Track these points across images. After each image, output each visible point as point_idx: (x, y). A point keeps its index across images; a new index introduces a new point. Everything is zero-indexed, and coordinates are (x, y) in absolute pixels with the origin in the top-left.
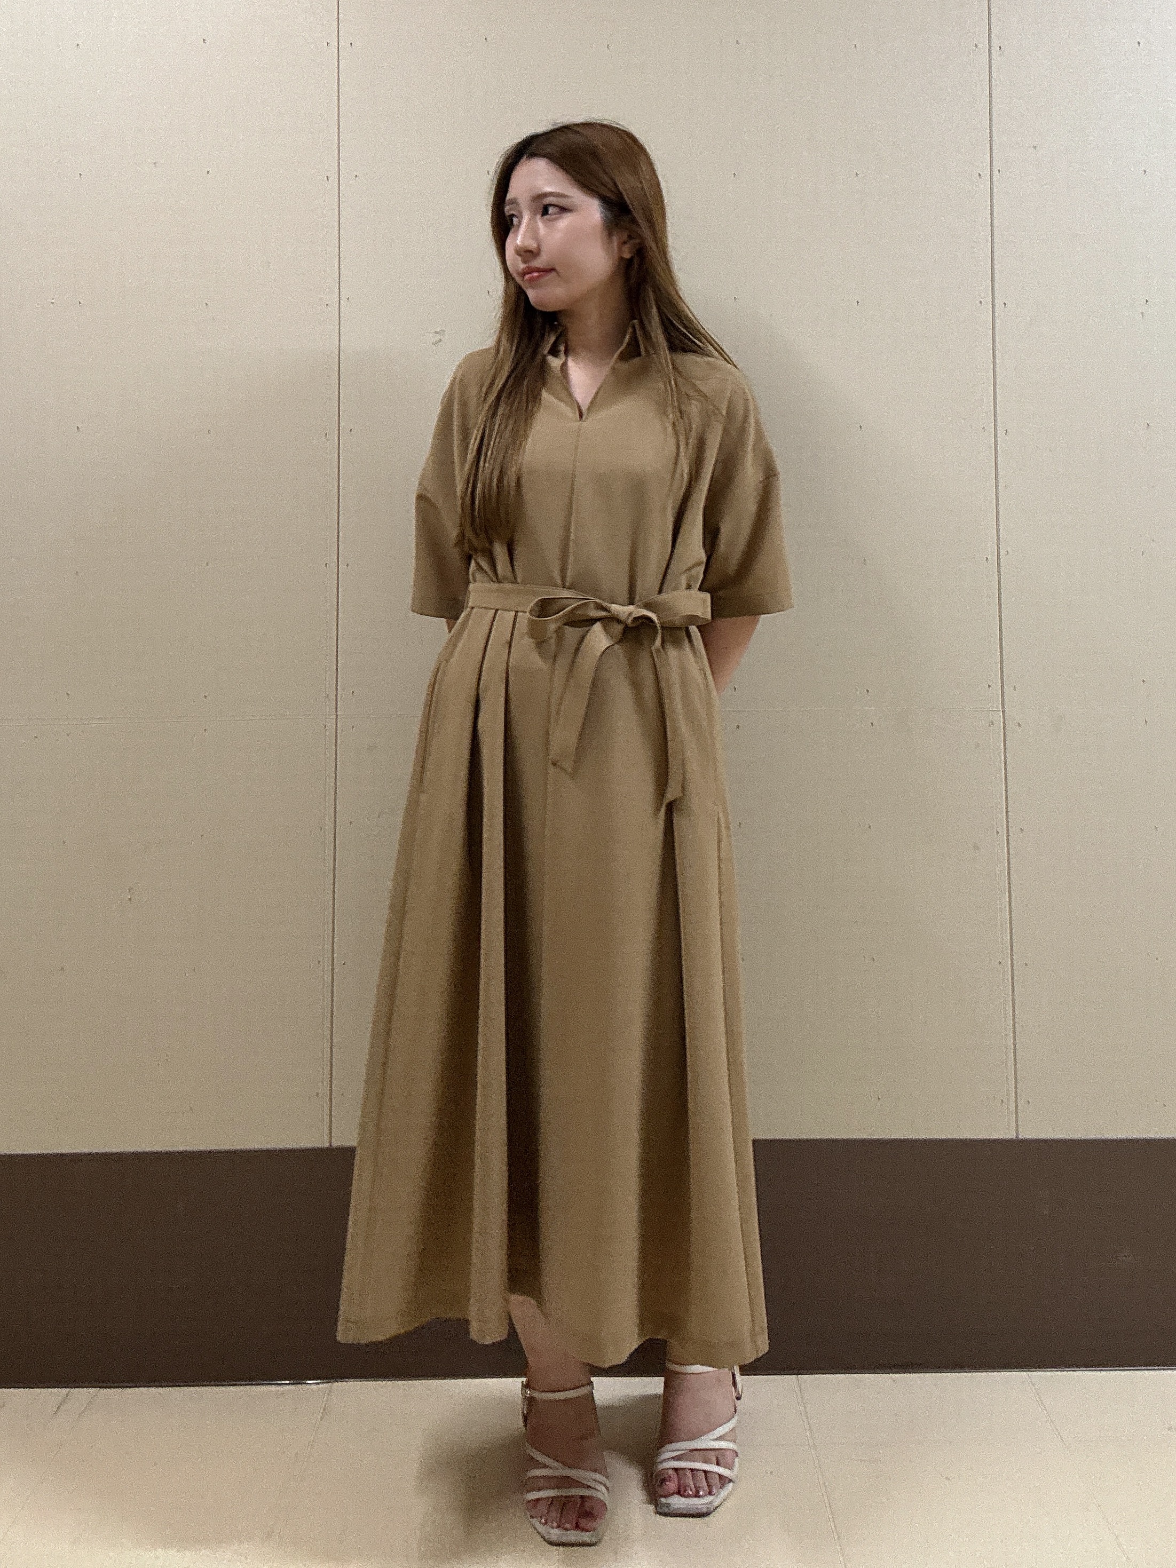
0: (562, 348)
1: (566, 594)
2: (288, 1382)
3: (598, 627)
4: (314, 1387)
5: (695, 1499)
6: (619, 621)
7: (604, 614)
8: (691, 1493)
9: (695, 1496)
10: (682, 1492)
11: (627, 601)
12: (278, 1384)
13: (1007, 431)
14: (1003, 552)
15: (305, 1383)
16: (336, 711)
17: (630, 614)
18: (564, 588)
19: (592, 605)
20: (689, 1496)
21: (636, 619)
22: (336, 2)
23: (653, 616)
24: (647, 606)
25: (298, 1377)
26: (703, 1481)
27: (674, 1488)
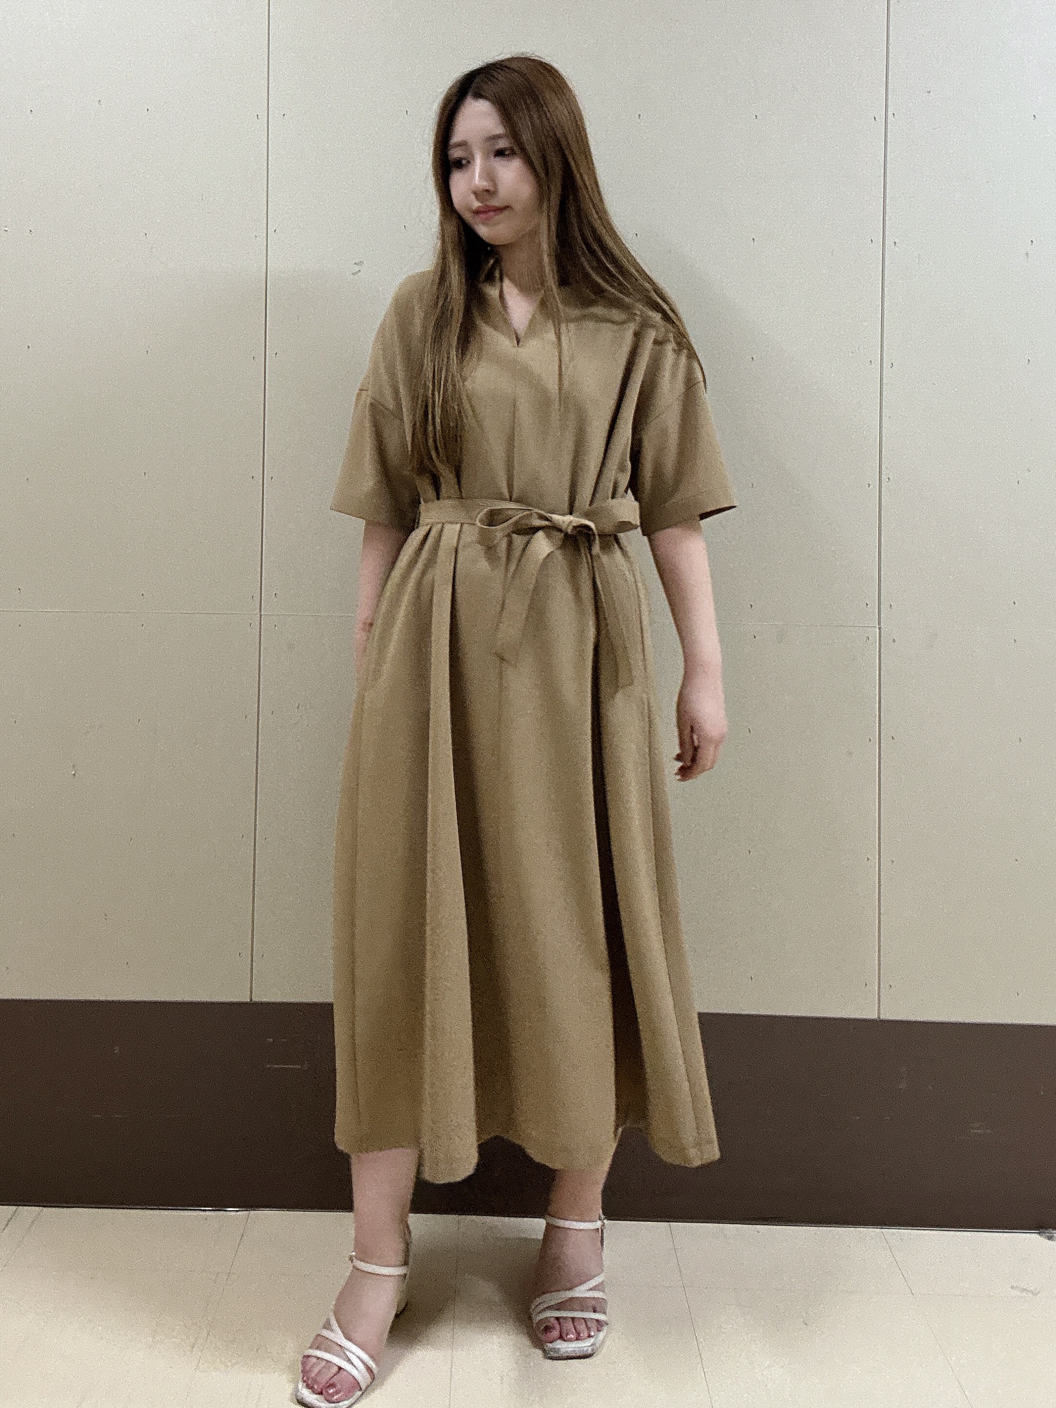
0: (497, 274)
1: (512, 506)
2: (210, 1209)
3: (540, 534)
4: (233, 1214)
5: (577, 1342)
6: (560, 530)
7: (547, 523)
9: (577, 1339)
10: (563, 1337)
11: (567, 510)
12: (201, 1210)
13: (893, 364)
14: (884, 479)
15: (226, 1211)
16: (261, 612)
17: (571, 522)
18: (511, 501)
19: (535, 516)
20: (570, 1340)
21: (575, 527)
23: (592, 525)
24: (587, 515)
25: (219, 1203)
26: (582, 1327)
27: (555, 1333)
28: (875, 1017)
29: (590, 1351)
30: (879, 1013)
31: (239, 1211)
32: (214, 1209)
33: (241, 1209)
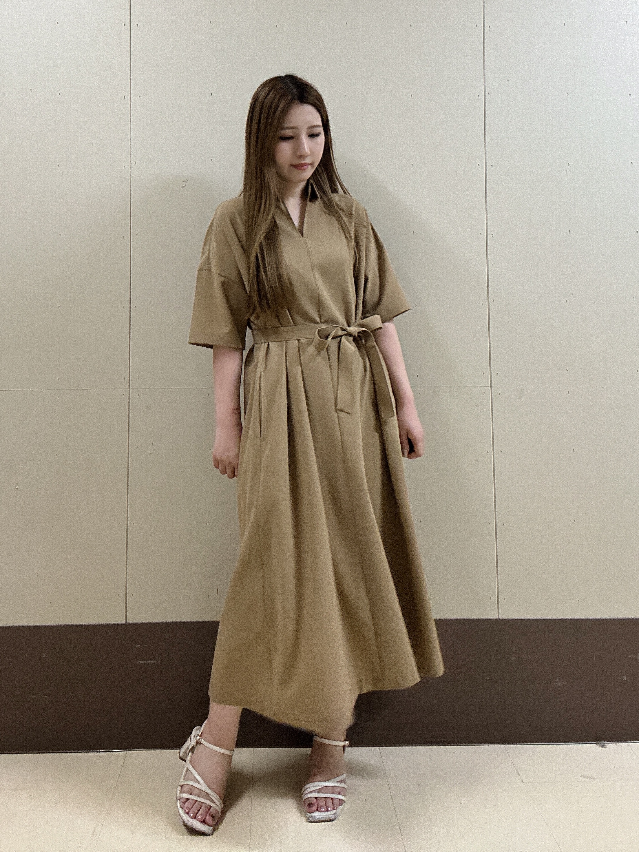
4: (116, 753)
5: (326, 812)
7: (345, 332)
8: (323, 810)
9: (326, 811)
10: (319, 810)
13: (493, 234)
14: (491, 300)
15: (112, 752)
16: (129, 387)
20: (323, 812)
22: (129, 1)
25: (108, 747)
26: (330, 803)
27: (315, 808)
28: (497, 617)
29: (333, 817)
30: (499, 616)
31: (121, 751)
32: (105, 751)
33: (121, 750)
